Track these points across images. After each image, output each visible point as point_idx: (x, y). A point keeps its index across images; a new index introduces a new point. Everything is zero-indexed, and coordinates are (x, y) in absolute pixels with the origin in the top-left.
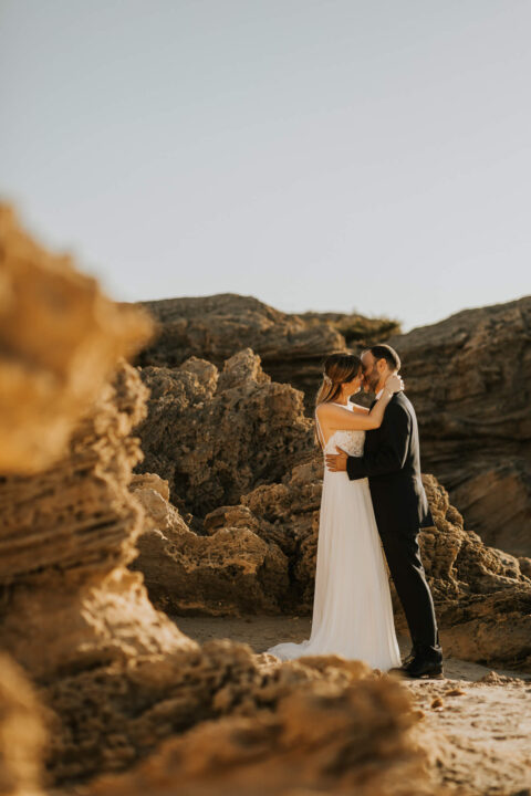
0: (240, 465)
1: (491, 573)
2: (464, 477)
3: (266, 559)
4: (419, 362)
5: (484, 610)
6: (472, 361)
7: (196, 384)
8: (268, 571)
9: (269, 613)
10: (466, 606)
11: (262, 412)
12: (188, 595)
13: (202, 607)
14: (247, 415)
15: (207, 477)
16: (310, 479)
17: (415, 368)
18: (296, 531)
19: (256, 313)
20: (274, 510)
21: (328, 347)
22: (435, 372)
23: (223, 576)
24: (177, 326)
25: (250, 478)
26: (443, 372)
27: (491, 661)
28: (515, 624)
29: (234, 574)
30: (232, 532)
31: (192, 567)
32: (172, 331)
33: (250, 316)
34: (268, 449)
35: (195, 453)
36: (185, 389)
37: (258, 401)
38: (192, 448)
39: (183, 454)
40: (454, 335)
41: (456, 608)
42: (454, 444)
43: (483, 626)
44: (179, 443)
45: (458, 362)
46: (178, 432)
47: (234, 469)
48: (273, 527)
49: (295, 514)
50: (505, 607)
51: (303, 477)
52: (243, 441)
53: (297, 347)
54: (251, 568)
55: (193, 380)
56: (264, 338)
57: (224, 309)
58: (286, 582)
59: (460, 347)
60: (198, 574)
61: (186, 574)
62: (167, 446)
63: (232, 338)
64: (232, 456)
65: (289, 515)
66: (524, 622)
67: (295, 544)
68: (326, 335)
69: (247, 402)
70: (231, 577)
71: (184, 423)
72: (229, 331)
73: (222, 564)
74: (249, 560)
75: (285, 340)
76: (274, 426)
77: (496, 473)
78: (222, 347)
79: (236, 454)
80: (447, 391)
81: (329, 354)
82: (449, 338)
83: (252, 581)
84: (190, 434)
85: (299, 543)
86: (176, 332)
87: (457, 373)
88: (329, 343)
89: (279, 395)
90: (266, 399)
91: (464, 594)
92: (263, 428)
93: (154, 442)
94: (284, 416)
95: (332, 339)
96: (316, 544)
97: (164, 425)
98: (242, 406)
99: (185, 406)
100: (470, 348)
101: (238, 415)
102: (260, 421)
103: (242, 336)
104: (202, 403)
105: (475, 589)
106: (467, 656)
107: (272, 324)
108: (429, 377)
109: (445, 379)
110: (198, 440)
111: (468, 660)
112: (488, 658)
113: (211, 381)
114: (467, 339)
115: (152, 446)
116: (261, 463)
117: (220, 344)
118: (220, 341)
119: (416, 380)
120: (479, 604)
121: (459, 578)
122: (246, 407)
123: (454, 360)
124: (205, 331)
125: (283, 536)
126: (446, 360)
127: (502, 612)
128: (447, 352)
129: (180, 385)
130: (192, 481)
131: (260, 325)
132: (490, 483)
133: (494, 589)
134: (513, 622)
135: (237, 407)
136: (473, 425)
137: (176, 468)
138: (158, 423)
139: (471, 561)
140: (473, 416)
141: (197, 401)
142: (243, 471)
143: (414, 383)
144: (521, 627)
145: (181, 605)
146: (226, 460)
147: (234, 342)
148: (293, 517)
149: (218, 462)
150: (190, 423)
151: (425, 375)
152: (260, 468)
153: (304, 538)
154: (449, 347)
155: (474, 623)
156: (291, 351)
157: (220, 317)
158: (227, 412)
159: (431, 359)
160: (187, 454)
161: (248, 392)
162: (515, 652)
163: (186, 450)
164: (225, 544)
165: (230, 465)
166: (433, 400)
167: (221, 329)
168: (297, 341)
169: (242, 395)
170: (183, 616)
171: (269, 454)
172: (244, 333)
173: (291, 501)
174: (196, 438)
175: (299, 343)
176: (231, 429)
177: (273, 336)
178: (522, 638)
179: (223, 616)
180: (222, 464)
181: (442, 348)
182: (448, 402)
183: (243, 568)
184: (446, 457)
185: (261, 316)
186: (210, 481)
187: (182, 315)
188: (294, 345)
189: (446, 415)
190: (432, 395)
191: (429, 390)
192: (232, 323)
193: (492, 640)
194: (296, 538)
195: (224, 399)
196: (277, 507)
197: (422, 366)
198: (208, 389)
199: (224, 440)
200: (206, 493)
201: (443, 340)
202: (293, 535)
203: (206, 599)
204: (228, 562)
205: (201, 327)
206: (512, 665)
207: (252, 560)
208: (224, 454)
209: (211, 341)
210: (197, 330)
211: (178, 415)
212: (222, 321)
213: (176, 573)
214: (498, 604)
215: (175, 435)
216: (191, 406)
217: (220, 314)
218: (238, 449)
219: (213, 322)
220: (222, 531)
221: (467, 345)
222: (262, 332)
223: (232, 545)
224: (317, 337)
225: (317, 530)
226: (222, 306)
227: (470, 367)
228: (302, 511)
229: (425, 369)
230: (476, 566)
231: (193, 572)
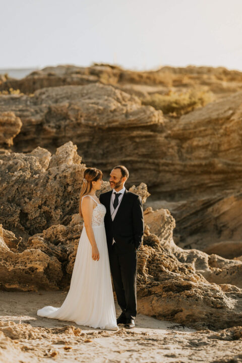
0: (56, 208)
1: (167, 271)
2: (219, 198)
3: (49, 265)
4: (202, 128)
5: (158, 290)
6: (234, 128)
7: (37, 164)
8: (50, 270)
9: (53, 290)
10: (150, 287)
11: (69, 180)
12: (10, 281)
13: (18, 287)
14: (60, 182)
15: (38, 214)
16: (79, 222)
17: (200, 132)
18: (68, 249)
19: (110, 98)
20: (59, 238)
21: (148, 121)
22: (213, 134)
23: (27, 272)
24: (63, 106)
25: (61, 215)
26: (217, 134)
27: (158, 316)
28: (170, 298)
29: (33, 271)
30: (31, 251)
31: (11, 268)
32: (59, 109)
33: (106, 100)
34: (72, 199)
35: (31, 202)
36: (30, 167)
37: (66, 174)
38: (30, 199)
39: (25, 202)
40: (225, 112)
41: (144, 289)
42: (221, 176)
43: (156, 298)
44: (24, 196)
45: (226, 128)
46: (24, 191)
47: (53, 210)
48: (56, 247)
49: (69, 240)
50: (168, 289)
51: (76, 220)
52: (58, 196)
53: (130, 121)
54: (41, 269)
55: (35, 161)
56: (112, 115)
57: (92, 96)
58: (61, 274)
59: (228, 119)
60: (14, 271)
61: (8, 271)
62: (17, 198)
63: (93, 114)
64: (52, 204)
65: (66, 240)
66: (174, 297)
67: (67, 255)
68: (148, 113)
69: (61, 175)
70: (31, 273)
71: (27, 186)
72: (92, 111)
73: (26, 266)
74: (40, 265)
75: (123, 116)
76: (75, 187)
77: (235, 197)
78: (87, 120)
79: (54, 203)
80: (219, 145)
81: (149, 124)
82: (222, 114)
83: (42, 275)
84: (30, 192)
85: (69, 255)
86: (62, 110)
87: (226, 134)
88: (149, 117)
89: (79, 171)
90: (71, 174)
91: (149, 282)
92: (70, 189)
93: (10, 197)
94: (81, 182)
95: (152, 115)
96: (75, 256)
97: (16, 187)
98: (58, 177)
99: (29, 176)
100: (233, 120)
101: (56, 182)
102: (68, 184)
103: (99, 114)
104: (38, 175)
105: (157, 279)
106: (147, 313)
107: (119, 105)
108: (209, 137)
109: (218, 138)
110: (34, 195)
111: (148, 315)
112: (157, 315)
113: (46, 161)
114: (233, 114)
115: (9, 198)
116: (68, 207)
117: (86, 118)
118: (86, 116)
119: (201, 139)
120: (155, 287)
121: (150, 273)
122: (60, 178)
123: (224, 127)
124: (78, 110)
125: (60, 252)
126: (219, 127)
127: (166, 291)
128: (221, 122)
129: (27, 165)
130: (29, 217)
131: (110, 107)
132: (232, 203)
133: (166, 279)
134: (170, 297)
135: (55, 177)
136: (233, 165)
137: (21, 210)
138: (13, 186)
139: (158, 264)
140: (234, 160)
141: (36, 174)
142: (57, 211)
143: (199, 141)
144: (172, 300)
145: (7, 286)
146: (48, 206)
147: (94, 117)
148: (68, 242)
149: (43, 207)
150: (31, 186)
151: (207, 135)
152: (67, 209)
153: (71, 253)
154: (221, 119)
155: (152, 297)
156: (127, 123)
157: (88, 101)
158: (50, 181)
159: (210, 127)
160: (28, 203)
161: (62, 170)
162: (169, 312)
163: (27, 200)
164: (28, 257)
165: (51, 208)
166: (211, 151)
167: (88, 109)
168: (131, 116)
169: (59, 171)
170: (8, 291)
171: (72, 202)
172: (100, 112)
173: (68, 233)
174: (33, 194)
175: (132, 118)
176: (51, 189)
177: (117, 113)
178: (172, 305)
179: (29, 291)
180: (46, 208)
181: (217, 120)
182: (220, 151)
183: (37, 269)
184: (216, 184)
185: (113, 100)
186: (39, 216)
187: (68, 98)
188: (129, 119)
189: (216, 160)
190: (210, 147)
191: (208, 145)
192: (94, 105)
193: (159, 306)
194: (68, 253)
195: (50, 173)
196: (60, 236)
197: (205, 130)
198: (43, 166)
199: (47, 196)
200: (37, 223)
201: (218, 115)
202: (66, 251)
203: (20, 283)
204: (29, 266)
205: (76, 107)
206: (168, 318)
207: (42, 265)
208: (48, 203)
209: (81, 116)
210: (73, 109)
211: (24, 182)
212: (88, 104)
213: (3, 270)
214: (164, 287)
215: (22, 192)
216: (32, 176)
217: (90, 98)
218: (55, 200)
219: (83, 105)
220: (26, 251)
221: (232, 118)
222: (111, 112)
223: (31, 257)
224: (142, 114)
225: (76, 250)
226: (91, 93)
227: (234, 131)
228: (73, 238)
229: (207, 132)
230: (159, 267)
231: (12, 270)
